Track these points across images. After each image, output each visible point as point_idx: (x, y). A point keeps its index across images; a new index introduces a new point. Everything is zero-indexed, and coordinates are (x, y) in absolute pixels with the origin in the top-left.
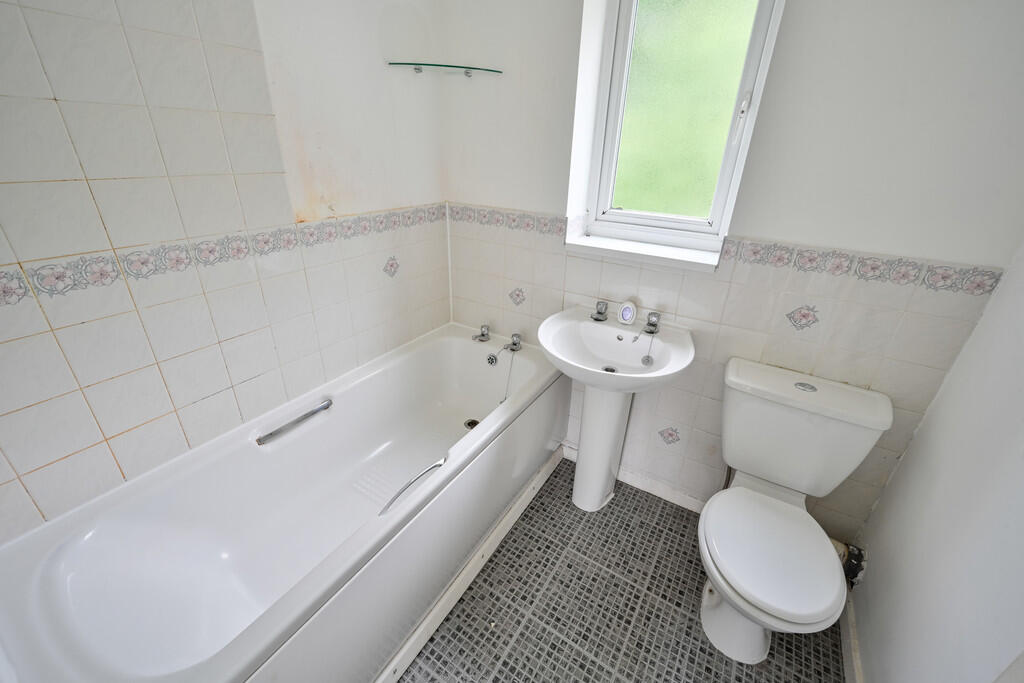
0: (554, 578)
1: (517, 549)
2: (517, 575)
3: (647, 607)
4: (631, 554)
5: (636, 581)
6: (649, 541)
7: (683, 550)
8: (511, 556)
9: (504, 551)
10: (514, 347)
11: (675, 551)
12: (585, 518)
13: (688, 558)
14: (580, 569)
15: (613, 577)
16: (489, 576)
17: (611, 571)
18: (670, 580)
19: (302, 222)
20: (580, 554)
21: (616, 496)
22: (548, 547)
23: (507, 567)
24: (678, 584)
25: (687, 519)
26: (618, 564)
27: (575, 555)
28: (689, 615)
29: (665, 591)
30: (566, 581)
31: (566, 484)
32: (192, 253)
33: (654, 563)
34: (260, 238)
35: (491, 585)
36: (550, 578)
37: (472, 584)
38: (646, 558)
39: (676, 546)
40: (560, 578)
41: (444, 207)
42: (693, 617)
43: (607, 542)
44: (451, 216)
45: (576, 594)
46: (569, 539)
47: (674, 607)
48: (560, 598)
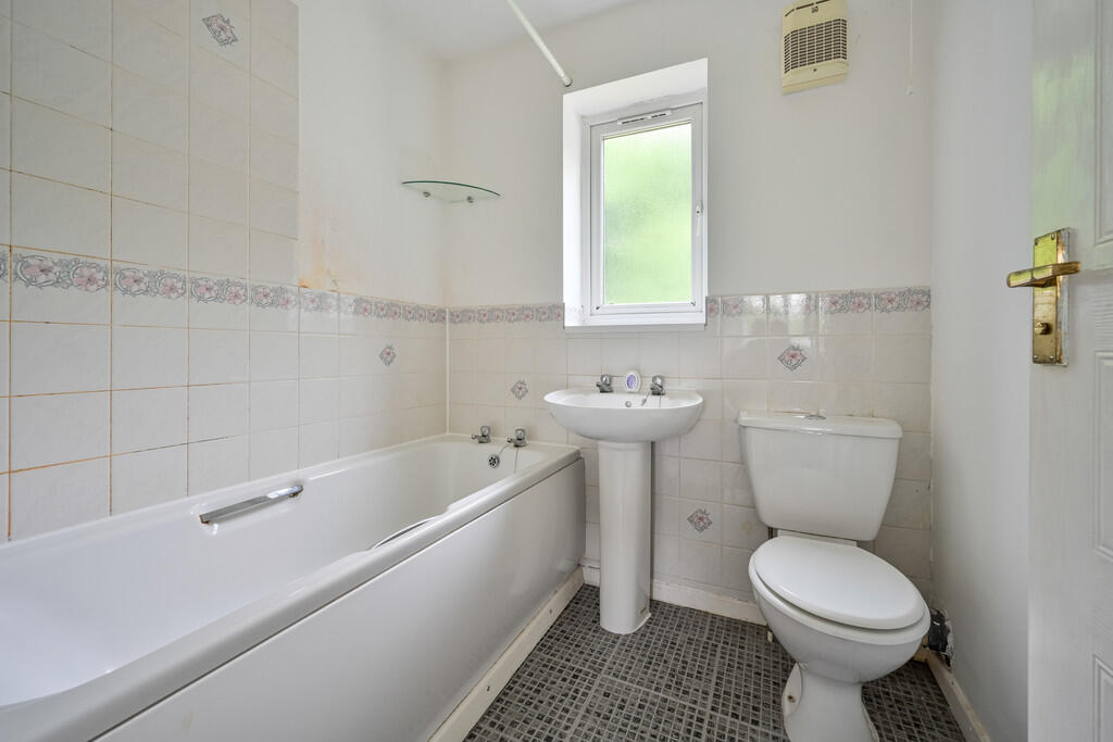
0: (588, 711)
1: (534, 683)
2: (537, 713)
3: (716, 730)
4: (683, 673)
5: (695, 702)
6: (702, 657)
7: (745, 662)
8: (527, 692)
9: (516, 687)
10: (518, 443)
11: (736, 665)
12: (620, 641)
13: (754, 670)
14: (621, 696)
15: (666, 700)
16: (498, 718)
17: (661, 695)
18: (738, 697)
19: (304, 287)
20: (618, 680)
21: (653, 615)
22: (575, 677)
23: (523, 705)
24: (748, 699)
25: (743, 630)
26: (668, 686)
27: (612, 682)
28: (771, 733)
29: (734, 709)
30: (604, 712)
31: (591, 610)
32: (188, 286)
33: (714, 680)
34: (260, 290)
35: (502, 729)
36: (582, 712)
37: (474, 729)
38: (704, 676)
39: (736, 659)
40: (595, 709)
41: (445, 312)
42: (776, 734)
43: (650, 663)
44: (451, 320)
45: (619, 726)
46: (602, 665)
47: (750, 725)
48: (599, 733)
